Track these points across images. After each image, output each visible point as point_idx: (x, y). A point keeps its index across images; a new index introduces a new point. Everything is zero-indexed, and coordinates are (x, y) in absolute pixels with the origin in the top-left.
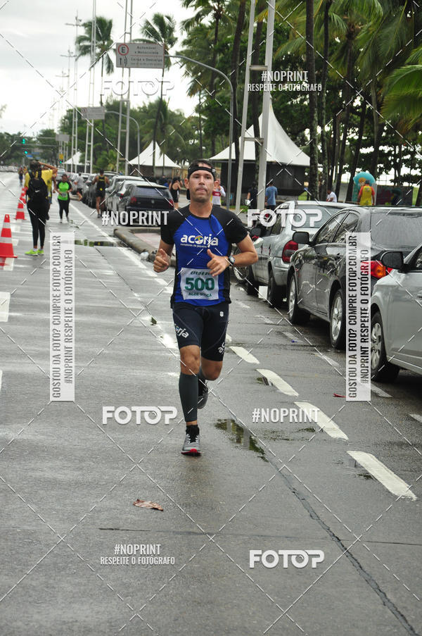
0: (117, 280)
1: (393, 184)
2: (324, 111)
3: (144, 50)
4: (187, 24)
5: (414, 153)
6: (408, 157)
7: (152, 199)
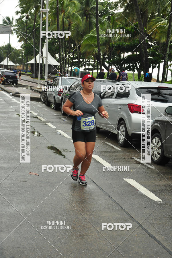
0: (4, 102)
1: (83, 71)
2: (63, 48)
3: (5, 28)
4: (17, 20)
5: (89, 62)
6: (88, 63)
7: (10, 76)
